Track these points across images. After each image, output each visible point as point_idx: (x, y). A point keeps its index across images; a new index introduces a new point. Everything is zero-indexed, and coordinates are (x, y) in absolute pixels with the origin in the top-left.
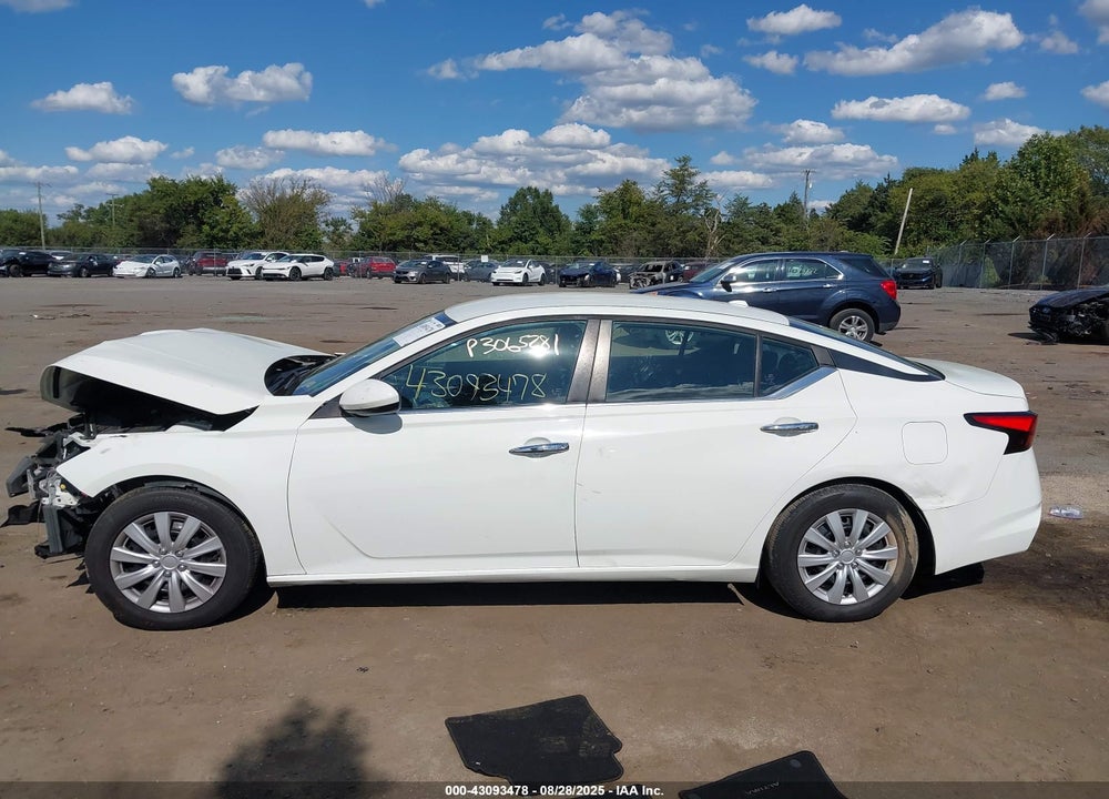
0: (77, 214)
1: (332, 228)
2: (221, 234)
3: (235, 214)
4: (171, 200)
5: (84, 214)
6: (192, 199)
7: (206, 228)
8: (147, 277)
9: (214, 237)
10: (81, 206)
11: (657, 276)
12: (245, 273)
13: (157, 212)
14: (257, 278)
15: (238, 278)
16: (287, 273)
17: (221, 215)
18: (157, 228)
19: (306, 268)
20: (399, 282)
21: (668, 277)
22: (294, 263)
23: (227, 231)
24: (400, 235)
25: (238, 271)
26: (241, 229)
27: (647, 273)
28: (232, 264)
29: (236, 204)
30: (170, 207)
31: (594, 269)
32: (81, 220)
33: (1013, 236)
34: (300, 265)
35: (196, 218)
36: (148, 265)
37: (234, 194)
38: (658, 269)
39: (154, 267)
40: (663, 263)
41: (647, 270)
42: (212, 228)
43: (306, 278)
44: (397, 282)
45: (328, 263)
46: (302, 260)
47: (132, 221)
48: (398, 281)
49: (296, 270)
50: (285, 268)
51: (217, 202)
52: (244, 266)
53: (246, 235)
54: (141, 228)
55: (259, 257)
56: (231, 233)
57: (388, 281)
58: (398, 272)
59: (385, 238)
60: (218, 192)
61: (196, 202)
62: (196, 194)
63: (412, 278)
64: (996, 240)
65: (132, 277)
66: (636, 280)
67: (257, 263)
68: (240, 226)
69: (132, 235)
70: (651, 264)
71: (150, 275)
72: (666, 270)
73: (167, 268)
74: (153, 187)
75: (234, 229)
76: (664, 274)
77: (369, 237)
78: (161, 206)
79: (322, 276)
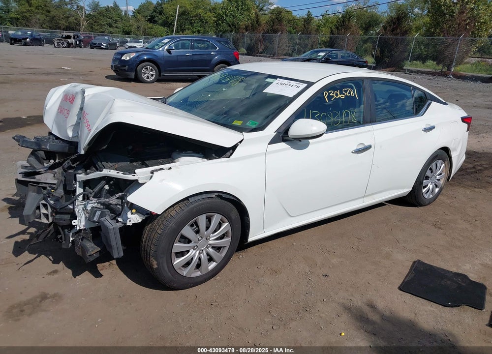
11: (70, 41)
21: (76, 42)
27: (63, 39)
31: (31, 35)
33: (231, 31)
38: (69, 37)
40: (71, 34)
41: (62, 37)
64: (224, 32)
66: (58, 43)
70: (65, 34)
72: (74, 38)
76: (73, 40)
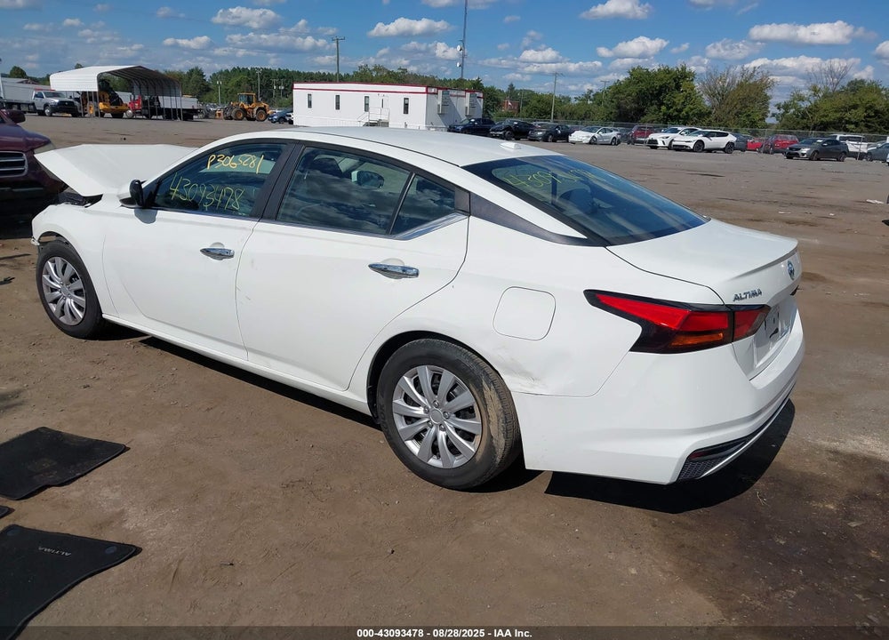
0: (587, 97)
1: (782, 111)
2: (676, 113)
3: (689, 97)
4: (643, 86)
5: (592, 97)
6: (657, 84)
7: (663, 108)
8: (590, 143)
9: (669, 116)
10: (591, 91)
12: (660, 144)
13: (629, 95)
14: (669, 148)
15: (656, 148)
16: (691, 145)
17: (679, 98)
18: (628, 107)
19: (710, 142)
20: (792, 158)
22: (700, 137)
23: (680, 111)
24: (833, 116)
25: (655, 142)
26: (692, 110)
28: (653, 136)
29: (692, 89)
30: (640, 91)
32: (589, 102)
34: (705, 140)
35: (659, 100)
36: (593, 134)
37: (692, 80)
39: (597, 135)
42: (668, 108)
43: (709, 151)
44: (788, 158)
45: (731, 138)
46: (708, 135)
47: (613, 102)
48: (790, 156)
49: (700, 143)
50: (690, 140)
51: (678, 87)
52: (660, 138)
53: (694, 115)
54: (618, 107)
55: (676, 131)
56: (684, 112)
57: (781, 157)
58: (791, 149)
59: (817, 120)
60: (679, 79)
61: (661, 87)
62: (662, 80)
63: (803, 154)
65: (580, 143)
67: (671, 136)
68: (692, 107)
69: (611, 113)
71: (593, 142)
73: (606, 137)
74: (632, 75)
75: (686, 109)
77: (803, 118)
78: (634, 89)
79: (723, 150)
